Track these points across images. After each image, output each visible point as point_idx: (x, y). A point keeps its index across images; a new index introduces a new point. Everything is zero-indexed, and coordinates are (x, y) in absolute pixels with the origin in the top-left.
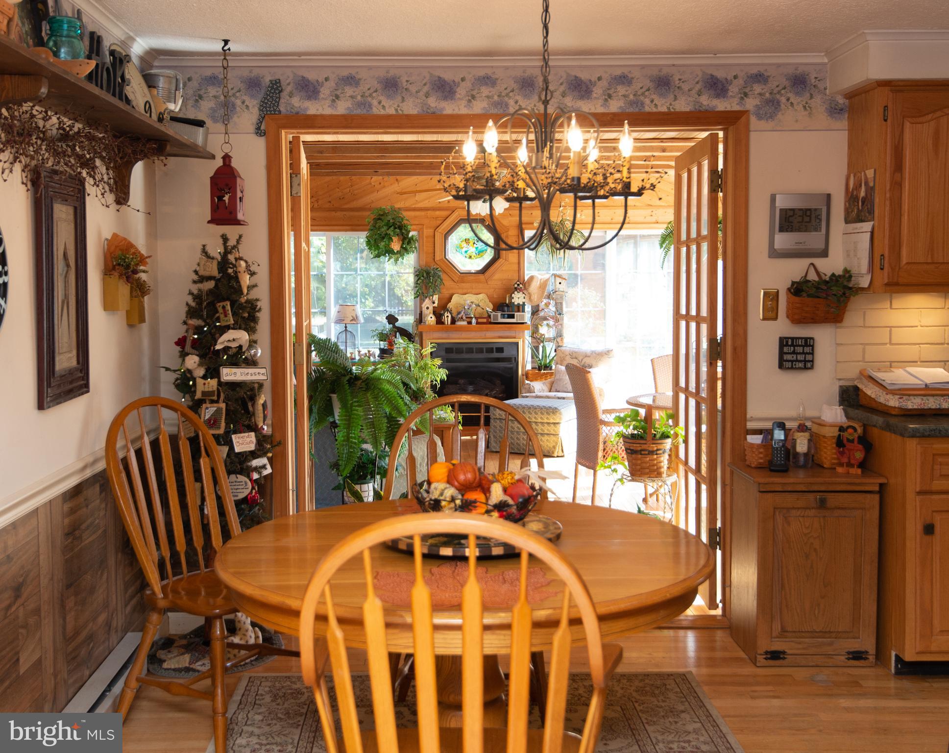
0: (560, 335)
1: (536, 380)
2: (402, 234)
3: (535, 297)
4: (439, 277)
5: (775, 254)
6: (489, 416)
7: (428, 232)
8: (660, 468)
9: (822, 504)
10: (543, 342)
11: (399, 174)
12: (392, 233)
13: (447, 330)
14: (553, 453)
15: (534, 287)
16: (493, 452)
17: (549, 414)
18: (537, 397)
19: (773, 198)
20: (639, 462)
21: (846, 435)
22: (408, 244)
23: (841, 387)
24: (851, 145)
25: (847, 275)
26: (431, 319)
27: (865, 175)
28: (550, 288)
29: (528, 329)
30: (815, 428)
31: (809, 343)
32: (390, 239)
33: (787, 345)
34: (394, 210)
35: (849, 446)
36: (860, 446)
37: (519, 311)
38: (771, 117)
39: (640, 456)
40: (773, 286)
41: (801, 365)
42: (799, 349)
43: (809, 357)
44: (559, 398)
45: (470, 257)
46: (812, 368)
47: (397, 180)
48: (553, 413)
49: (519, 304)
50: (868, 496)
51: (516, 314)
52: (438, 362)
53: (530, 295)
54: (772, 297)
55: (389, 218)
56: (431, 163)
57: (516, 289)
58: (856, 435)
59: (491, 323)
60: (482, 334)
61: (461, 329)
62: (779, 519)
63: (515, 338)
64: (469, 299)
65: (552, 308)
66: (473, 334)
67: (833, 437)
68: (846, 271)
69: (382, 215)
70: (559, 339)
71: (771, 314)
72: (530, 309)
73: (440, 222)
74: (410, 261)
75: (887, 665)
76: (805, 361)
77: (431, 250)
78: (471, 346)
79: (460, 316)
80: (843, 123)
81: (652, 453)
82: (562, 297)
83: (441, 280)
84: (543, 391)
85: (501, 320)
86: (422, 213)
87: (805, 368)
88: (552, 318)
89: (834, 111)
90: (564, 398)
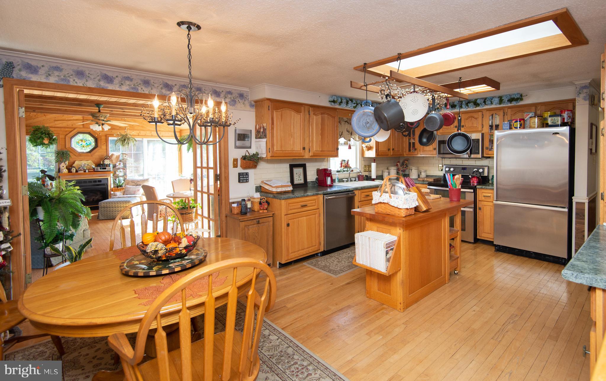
0: (125, 174)
1: (116, 191)
2: (50, 137)
3: (114, 161)
4: (69, 154)
5: (236, 147)
6: (98, 206)
7: (62, 136)
8: (193, 218)
9: (258, 223)
10: (118, 177)
11: (47, 113)
12: (44, 136)
13: (74, 175)
14: (129, 217)
15: (114, 158)
16: (100, 220)
17: (126, 203)
18: (119, 197)
19: (236, 130)
20: (185, 217)
21: (262, 201)
22: (53, 141)
23: (256, 187)
24: (256, 116)
25: (257, 154)
26: (65, 171)
27: (263, 125)
28: (121, 158)
29: (112, 173)
30: (252, 200)
31: (247, 174)
32: (43, 139)
33: (241, 175)
34: (44, 127)
35: (263, 204)
36: (266, 204)
37: (107, 167)
38: (234, 105)
39: (185, 215)
40: (236, 157)
41: (245, 181)
42: (245, 176)
43: (247, 178)
44: (128, 197)
45: (83, 147)
46: (248, 182)
47: (45, 115)
48: (128, 203)
49: (107, 164)
50: (270, 218)
51: (107, 168)
52: (78, 187)
53: (112, 161)
54: (235, 160)
55: (42, 130)
56: (66, 109)
57: (106, 158)
58: (265, 201)
59: (95, 171)
60: (91, 176)
61: (81, 174)
62: (246, 229)
63: (106, 176)
64: (83, 163)
65: (122, 165)
66: (87, 176)
67: (258, 202)
68: (256, 152)
69: (38, 129)
70: (125, 176)
71: (235, 166)
72: (112, 166)
73: (68, 133)
74: (53, 148)
75: (276, 266)
76: (246, 180)
77: (64, 144)
78: (86, 181)
79: (80, 169)
80: (254, 110)
81: (190, 213)
82: (126, 161)
83: (70, 155)
84: (121, 195)
85: (99, 170)
86: (59, 129)
87: (246, 182)
88: (122, 168)
89: (251, 106)
90: (131, 197)
